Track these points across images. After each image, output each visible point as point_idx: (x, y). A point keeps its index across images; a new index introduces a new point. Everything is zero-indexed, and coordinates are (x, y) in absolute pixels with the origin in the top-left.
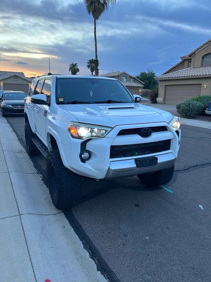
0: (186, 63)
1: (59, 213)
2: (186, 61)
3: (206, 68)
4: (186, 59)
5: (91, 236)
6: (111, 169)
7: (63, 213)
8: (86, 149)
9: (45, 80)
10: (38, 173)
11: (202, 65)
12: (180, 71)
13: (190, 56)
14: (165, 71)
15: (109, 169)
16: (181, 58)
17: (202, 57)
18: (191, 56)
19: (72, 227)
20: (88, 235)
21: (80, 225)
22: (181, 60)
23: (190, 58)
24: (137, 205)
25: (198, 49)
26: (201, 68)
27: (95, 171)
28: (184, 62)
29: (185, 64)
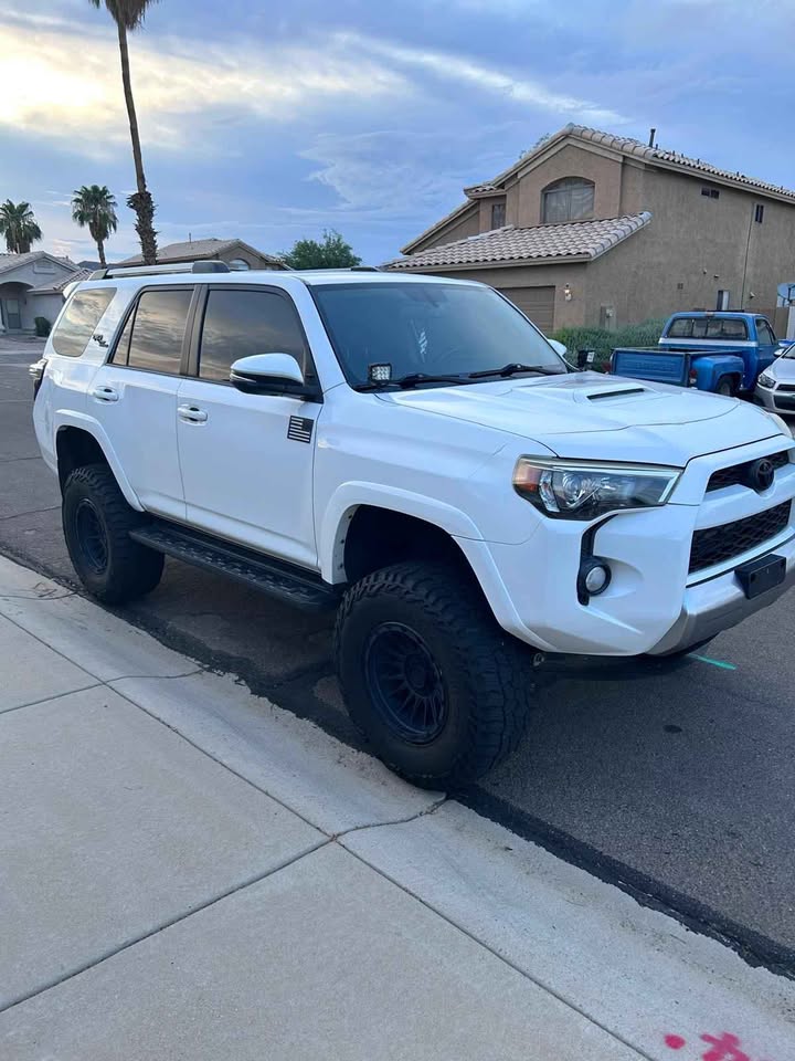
0: (485, 211)
1: (438, 804)
2: (487, 205)
3: (560, 230)
4: (486, 194)
5: (627, 858)
6: (691, 616)
7: (454, 803)
8: (595, 554)
9: (209, 291)
10: (209, 670)
11: (544, 221)
12: (470, 238)
13: (502, 186)
14: (412, 240)
15: (684, 613)
16: (466, 191)
17: (543, 191)
18: (503, 188)
19: (538, 844)
20: (615, 857)
21: (556, 830)
22: (465, 200)
23: (500, 192)
24: (672, 729)
25: (527, 163)
26: (542, 231)
27: (626, 626)
28: (478, 204)
29: (481, 213)
